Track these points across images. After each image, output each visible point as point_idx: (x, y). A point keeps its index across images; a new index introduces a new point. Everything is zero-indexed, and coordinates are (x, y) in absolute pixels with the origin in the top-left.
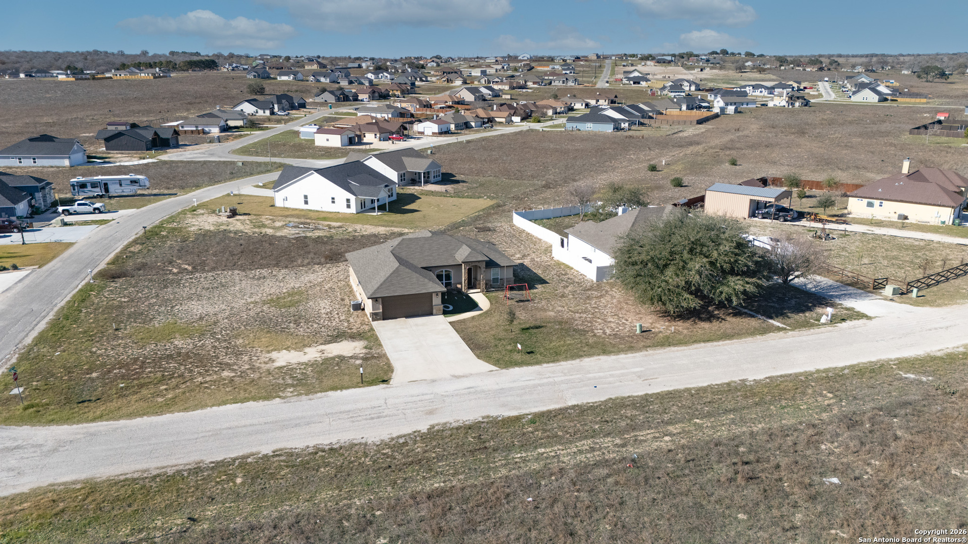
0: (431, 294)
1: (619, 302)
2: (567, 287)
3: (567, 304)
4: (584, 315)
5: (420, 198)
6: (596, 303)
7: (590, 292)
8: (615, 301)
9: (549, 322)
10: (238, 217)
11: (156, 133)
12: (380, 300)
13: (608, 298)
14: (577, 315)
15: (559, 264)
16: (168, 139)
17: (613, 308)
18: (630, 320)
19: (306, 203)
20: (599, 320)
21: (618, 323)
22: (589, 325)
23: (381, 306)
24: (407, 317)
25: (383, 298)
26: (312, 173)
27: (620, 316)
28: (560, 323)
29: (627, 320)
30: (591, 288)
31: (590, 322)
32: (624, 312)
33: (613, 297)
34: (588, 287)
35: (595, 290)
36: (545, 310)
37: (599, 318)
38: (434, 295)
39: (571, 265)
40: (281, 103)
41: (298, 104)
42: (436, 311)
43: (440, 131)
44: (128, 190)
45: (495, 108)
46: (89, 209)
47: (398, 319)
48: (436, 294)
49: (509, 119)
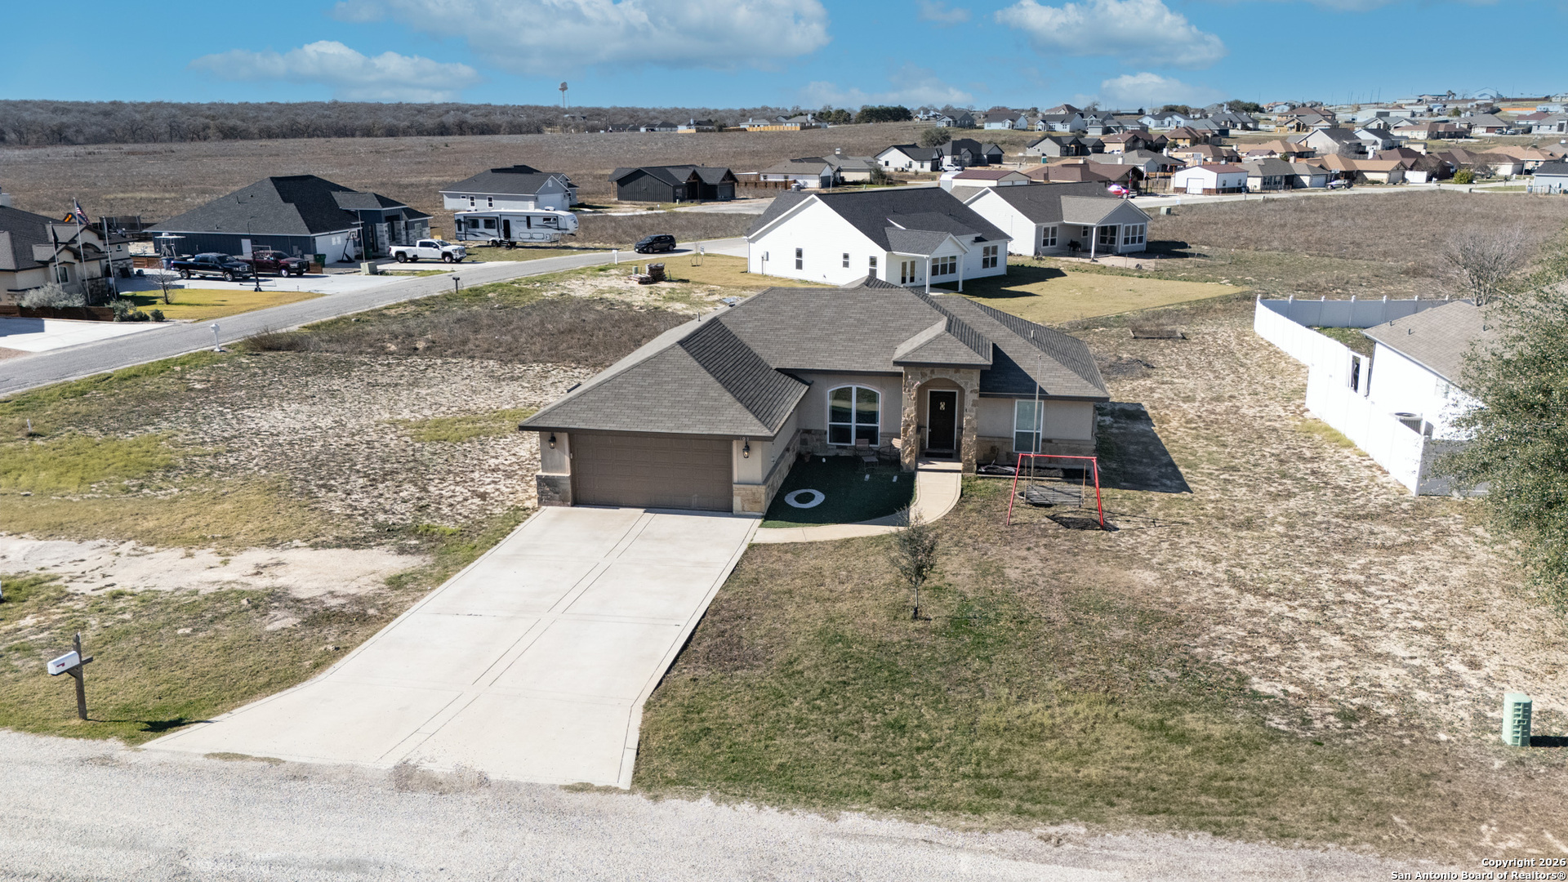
0: (727, 440)
1: (1479, 580)
2: (1290, 495)
3: (1237, 554)
4: (1282, 608)
5: (1064, 275)
6: (1364, 569)
7: (1365, 526)
8: (1459, 572)
9: (1104, 609)
10: (663, 284)
11: (695, 175)
12: (564, 439)
13: (1435, 557)
14: (1250, 601)
15: (1311, 429)
16: (714, 187)
17: (1433, 597)
18: (1491, 666)
19: (799, 265)
20: (1335, 641)
21: (1421, 674)
22: (1274, 650)
23: (567, 460)
24: (653, 507)
25: (573, 434)
26: (813, 201)
27: (1453, 637)
28: (1149, 619)
29: (1474, 665)
30: (1385, 514)
31: (1289, 642)
32: (1477, 623)
33: (1459, 555)
34: (1371, 508)
35: (1397, 523)
36: (1131, 559)
37: (1338, 631)
38: (737, 449)
39: (1350, 435)
40: (959, 154)
41: (989, 156)
42: (743, 501)
43: (1221, 186)
44: (540, 235)
45: (1370, 155)
46: (436, 253)
47: (622, 510)
48: (742, 444)
49: (1396, 175)
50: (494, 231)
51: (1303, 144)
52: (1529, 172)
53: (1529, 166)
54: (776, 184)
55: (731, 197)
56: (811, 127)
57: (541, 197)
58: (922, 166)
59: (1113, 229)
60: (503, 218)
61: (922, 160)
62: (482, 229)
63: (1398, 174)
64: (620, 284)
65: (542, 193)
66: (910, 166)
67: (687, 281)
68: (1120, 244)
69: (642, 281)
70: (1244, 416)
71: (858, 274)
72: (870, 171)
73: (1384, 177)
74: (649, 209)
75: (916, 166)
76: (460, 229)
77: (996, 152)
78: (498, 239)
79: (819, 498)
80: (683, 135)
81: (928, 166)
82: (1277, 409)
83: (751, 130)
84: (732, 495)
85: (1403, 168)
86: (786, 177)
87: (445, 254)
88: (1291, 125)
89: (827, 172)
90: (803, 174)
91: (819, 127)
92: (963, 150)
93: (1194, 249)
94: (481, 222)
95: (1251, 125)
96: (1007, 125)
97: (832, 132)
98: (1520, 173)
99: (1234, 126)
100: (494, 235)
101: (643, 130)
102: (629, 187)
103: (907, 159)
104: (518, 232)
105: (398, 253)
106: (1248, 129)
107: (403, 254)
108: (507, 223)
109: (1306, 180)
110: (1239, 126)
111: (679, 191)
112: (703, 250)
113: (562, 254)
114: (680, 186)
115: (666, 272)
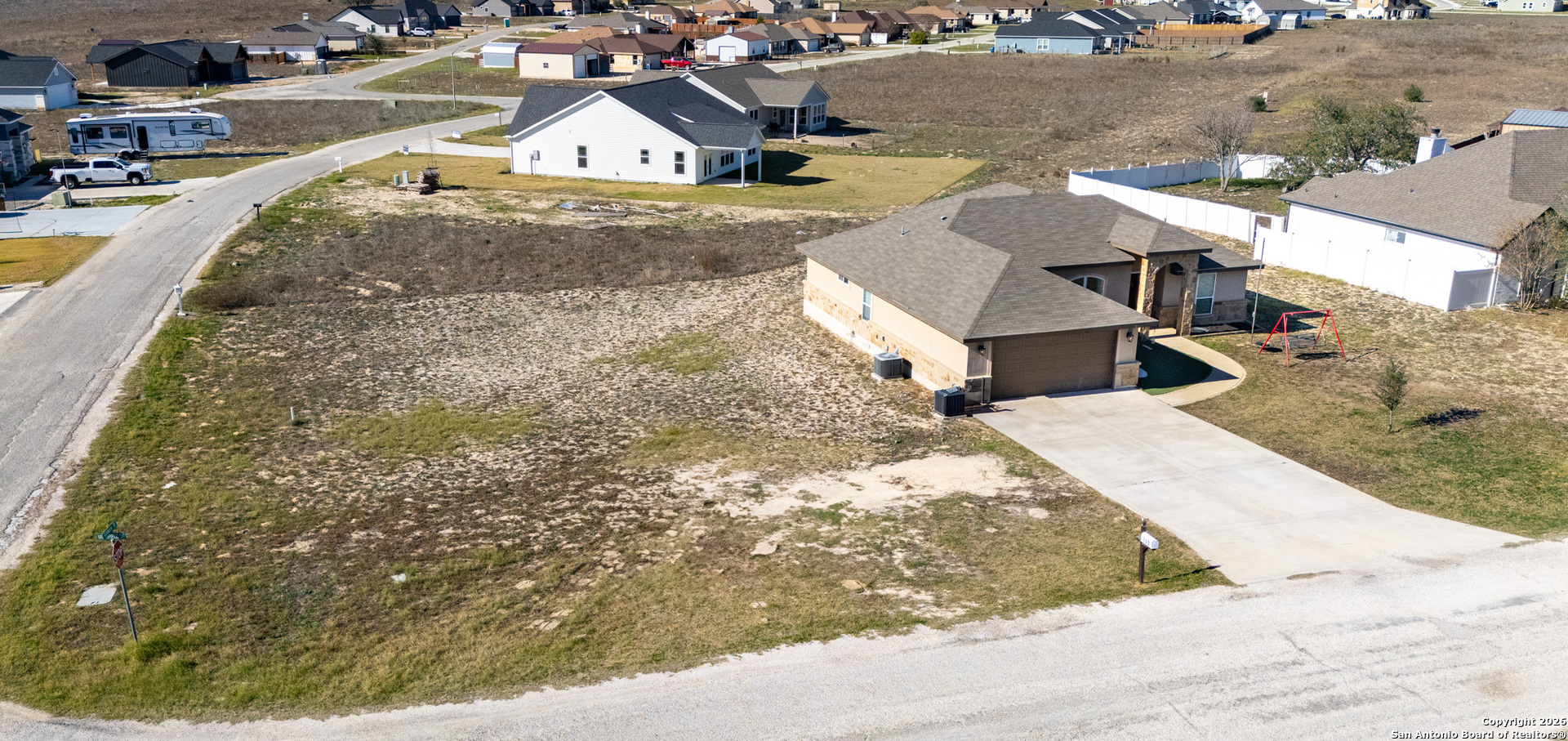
0: (1112, 330)
5: (810, 159)
11: (205, 53)
12: (989, 346)
16: (227, 66)
19: (583, 163)
23: (989, 364)
25: (995, 340)
26: (601, 97)
38: (1121, 334)
40: (416, 15)
41: (446, 17)
42: (1123, 377)
43: (751, 54)
44: (188, 143)
45: (834, 19)
46: (120, 174)
48: (1126, 331)
49: (865, 37)
50: (126, 141)
55: (245, 79)
57: (50, 89)
58: (387, 31)
59: (804, 110)
60: (137, 124)
61: (387, 24)
62: (108, 139)
63: (868, 36)
65: (51, 83)
66: (373, 30)
68: (811, 124)
71: (661, 172)
72: (356, 39)
73: (856, 39)
75: (380, 30)
77: (453, 13)
78: (131, 150)
81: (394, 31)
84: (1114, 375)
85: (869, 30)
86: (272, 49)
87: (131, 175)
89: (321, 43)
90: (293, 45)
94: (106, 131)
100: (126, 145)
102: (121, 70)
104: (159, 141)
105: (64, 177)
108: (142, 132)
109: (804, 44)
112: (406, 149)
113: (261, 163)
114: (192, 67)
115: (444, 180)
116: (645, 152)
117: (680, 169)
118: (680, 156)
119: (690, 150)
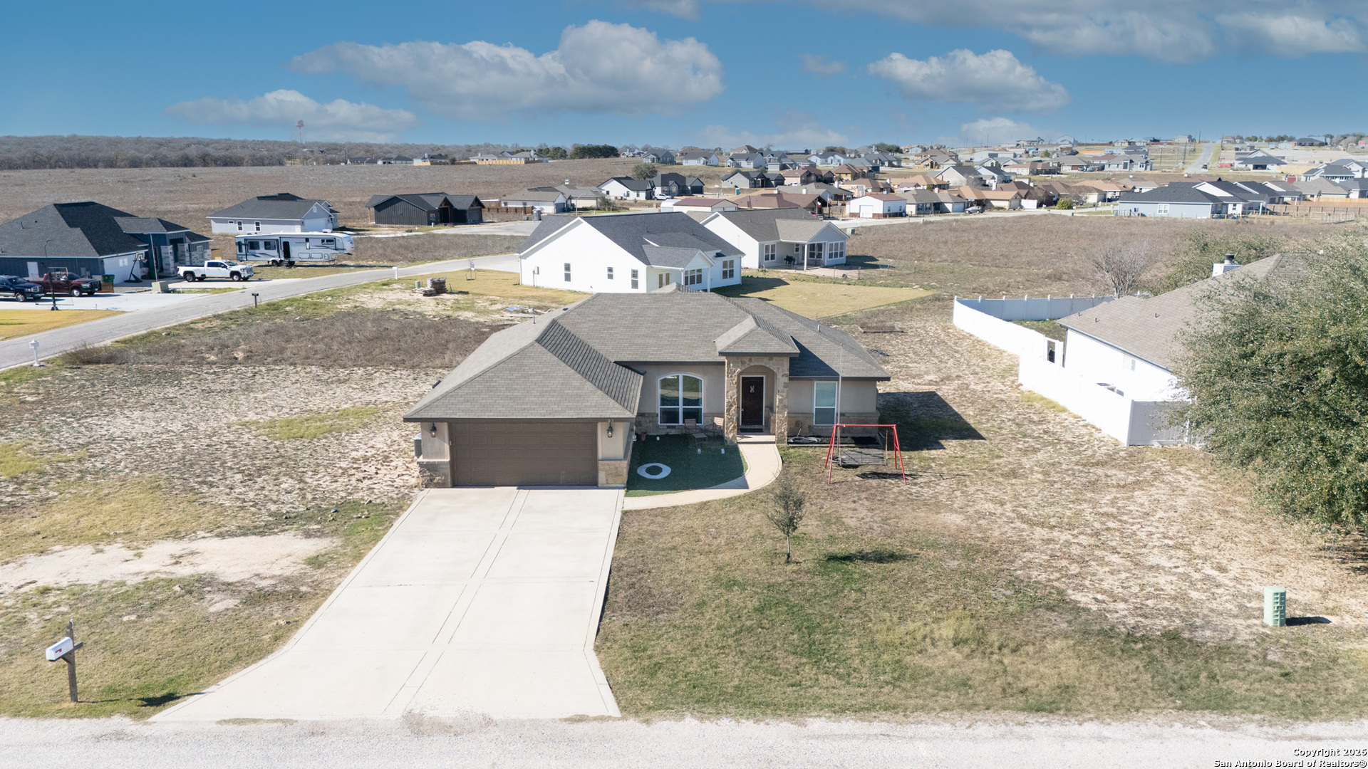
0: (593, 423)
1: (1198, 507)
2: (1035, 451)
3: (1016, 497)
4: (1065, 536)
5: (787, 284)
6: (1113, 502)
7: (1100, 471)
8: (1181, 502)
9: (934, 545)
11: (446, 201)
12: (444, 428)
13: (1160, 491)
14: (1040, 532)
15: (1030, 399)
17: (1171, 522)
18: (1234, 569)
19: (568, 278)
20: (1114, 558)
21: (1186, 577)
22: (1074, 569)
23: (447, 447)
25: (453, 424)
26: (578, 223)
27: (1198, 550)
28: (971, 552)
29: (1222, 570)
30: (1110, 460)
31: (1082, 561)
32: (1211, 538)
33: (1175, 490)
34: (1098, 457)
35: (1122, 467)
36: (937, 506)
37: (1114, 551)
38: (601, 430)
39: (1062, 402)
40: (667, 185)
41: (692, 188)
42: (607, 475)
43: (886, 212)
44: (320, 255)
45: (994, 188)
46: (225, 273)
47: (496, 488)
48: (606, 425)
49: (1015, 203)
50: (274, 252)
51: (940, 178)
52: (1110, 200)
53: (1109, 196)
54: (516, 210)
55: (479, 221)
56: (534, 162)
57: (306, 222)
58: (638, 196)
59: (820, 246)
60: (283, 240)
61: (638, 190)
62: (262, 250)
63: (1017, 202)
64: (406, 296)
65: (308, 218)
66: (628, 195)
67: (467, 293)
68: (825, 258)
69: (427, 294)
70: (974, 391)
71: (621, 285)
72: (596, 199)
73: (1006, 204)
74: (407, 231)
75: (633, 195)
76: (240, 250)
77: (697, 184)
78: (278, 259)
79: (666, 471)
80: (419, 167)
81: (643, 195)
82: (997, 385)
83: (480, 163)
84: (597, 471)
85: (1019, 197)
86: (525, 204)
87: (233, 273)
88: (927, 163)
89: (561, 200)
90: (539, 201)
91: (541, 162)
92: (671, 182)
93: (881, 261)
94: (262, 244)
95: (895, 163)
96: (702, 162)
97: (552, 165)
98: (1104, 200)
99: (883, 164)
100: (275, 255)
101: (380, 162)
102: (385, 212)
103: (625, 190)
104: (297, 253)
105: (186, 273)
106: (894, 166)
107: (192, 273)
108: (286, 245)
109: (949, 206)
110: (887, 164)
111: (432, 215)
112: (473, 266)
113: (342, 272)
114: (434, 211)
115: (447, 286)
116: (610, 270)
117: (635, 285)
118: (635, 274)
119: (641, 267)
